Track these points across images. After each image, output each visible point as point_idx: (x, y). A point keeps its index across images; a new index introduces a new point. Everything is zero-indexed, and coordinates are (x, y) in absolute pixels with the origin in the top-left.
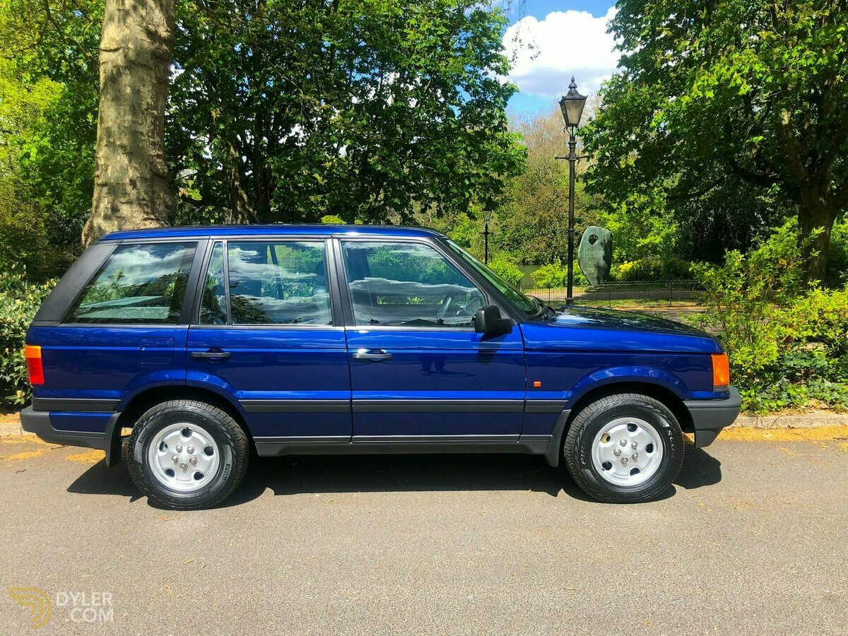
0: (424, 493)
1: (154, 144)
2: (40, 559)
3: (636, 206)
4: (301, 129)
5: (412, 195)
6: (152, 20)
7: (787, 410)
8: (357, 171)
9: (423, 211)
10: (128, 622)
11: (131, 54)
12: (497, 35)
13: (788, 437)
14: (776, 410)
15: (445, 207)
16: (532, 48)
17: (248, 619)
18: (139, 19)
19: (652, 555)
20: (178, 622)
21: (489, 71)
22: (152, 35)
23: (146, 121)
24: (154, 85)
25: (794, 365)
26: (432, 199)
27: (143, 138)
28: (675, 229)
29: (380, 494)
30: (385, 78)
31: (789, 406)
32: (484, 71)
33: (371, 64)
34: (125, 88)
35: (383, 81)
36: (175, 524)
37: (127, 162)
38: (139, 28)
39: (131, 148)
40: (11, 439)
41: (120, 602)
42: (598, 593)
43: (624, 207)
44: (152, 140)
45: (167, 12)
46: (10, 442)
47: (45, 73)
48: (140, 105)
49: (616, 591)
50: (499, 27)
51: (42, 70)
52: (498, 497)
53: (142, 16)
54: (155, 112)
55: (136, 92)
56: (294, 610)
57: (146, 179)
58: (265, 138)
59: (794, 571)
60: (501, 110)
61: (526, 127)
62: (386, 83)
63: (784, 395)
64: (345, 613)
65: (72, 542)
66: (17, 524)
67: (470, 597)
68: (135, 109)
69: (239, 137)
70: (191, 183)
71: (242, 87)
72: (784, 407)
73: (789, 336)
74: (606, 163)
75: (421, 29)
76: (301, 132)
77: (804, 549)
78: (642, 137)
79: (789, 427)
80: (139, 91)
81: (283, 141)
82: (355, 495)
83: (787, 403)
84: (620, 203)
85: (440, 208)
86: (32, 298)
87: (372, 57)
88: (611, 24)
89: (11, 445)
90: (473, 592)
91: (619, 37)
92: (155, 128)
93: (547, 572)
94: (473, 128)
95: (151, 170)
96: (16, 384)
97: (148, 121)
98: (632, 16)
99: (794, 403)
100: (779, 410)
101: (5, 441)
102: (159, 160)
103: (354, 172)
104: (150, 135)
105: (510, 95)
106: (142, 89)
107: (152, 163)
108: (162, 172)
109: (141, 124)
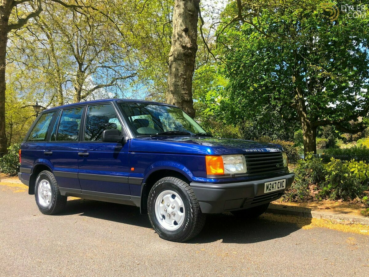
1: (184, 89)
6: (184, 42)
11: (176, 56)
18: (179, 42)
22: (184, 47)
23: (180, 80)
24: (184, 66)
27: (179, 87)
34: (173, 69)
37: (172, 97)
38: (179, 46)
39: (174, 91)
44: (183, 87)
45: (191, 38)
48: (178, 75)
53: (180, 41)
54: (185, 77)
55: (177, 69)
57: (179, 103)
68: (176, 76)
80: (178, 69)
92: (185, 83)
95: (182, 99)
97: (181, 80)
102: (186, 95)
104: (182, 85)
106: (179, 68)
107: (182, 96)
108: (186, 99)
109: (178, 82)
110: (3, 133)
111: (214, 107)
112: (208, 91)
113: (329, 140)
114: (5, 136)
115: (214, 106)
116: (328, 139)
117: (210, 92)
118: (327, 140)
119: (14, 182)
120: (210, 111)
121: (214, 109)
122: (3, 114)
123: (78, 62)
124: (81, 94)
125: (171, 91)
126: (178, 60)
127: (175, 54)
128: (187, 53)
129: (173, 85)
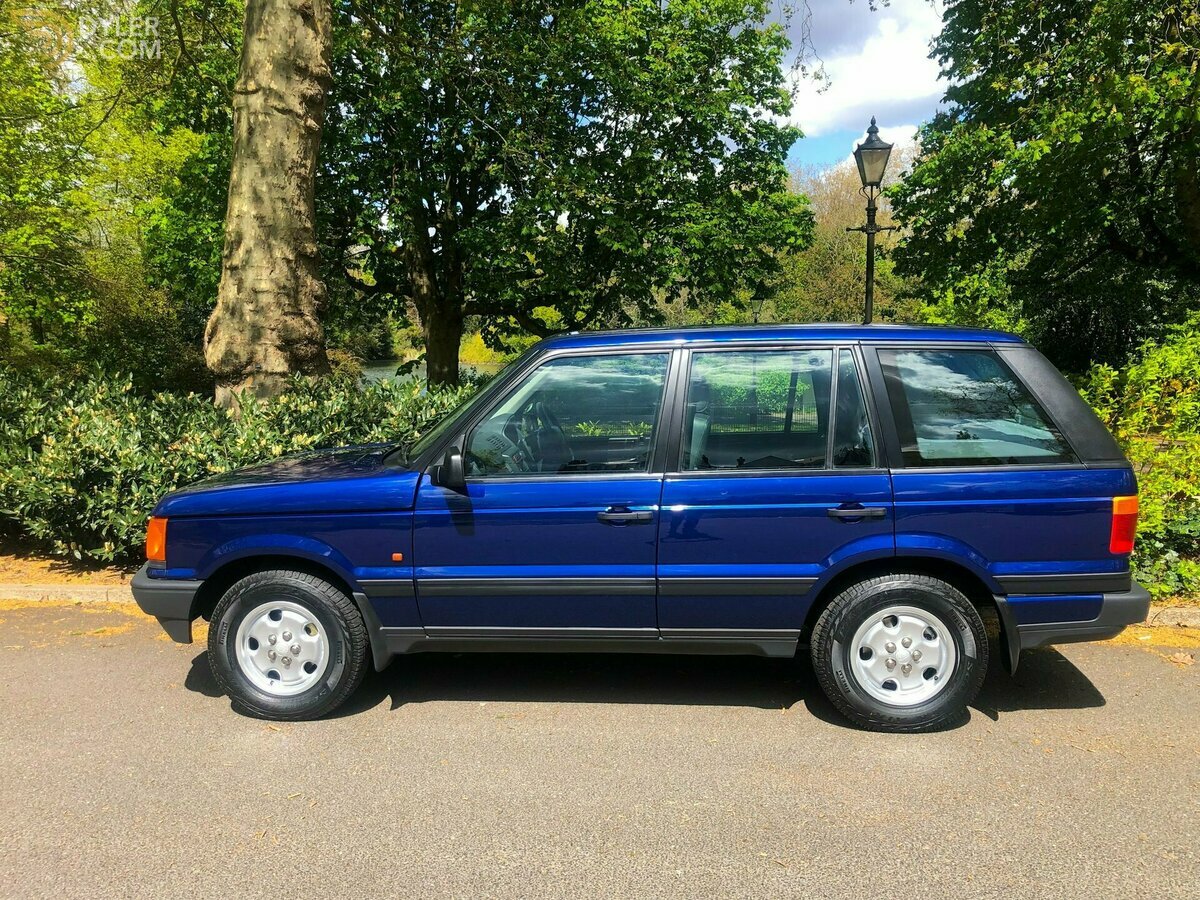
0: (631, 706)
1: (299, 213)
2: (100, 781)
3: (968, 294)
4: (508, 192)
5: (653, 279)
6: (302, 53)
7: (1175, 600)
8: (580, 247)
9: (669, 300)
10: (199, 883)
12: (773, 61)
13: (1176, 641)
14: (1159, 599)
15: (699, 295)
16: (820, 78)
17: (361, 888)
18: (285, 52)
19: (955, 818)
20: (265, 888)
21: (763, 110)
22: (302, 71)
23: (290, 183)
24: (302, 137)
25: (1190, 531)
26: (682, 284)
27: (285, 206)
28: (1024, 326)
29: (569, 705)
30: (622, 122)
31: (1179, 593)
32: (755, 110)
33: (604, 104)
35: (619, 126)
36: (284, 738)
37: (263, 238)
38: (285, 62)
40: (94, 607)
41: (192, 851)
42: (868, 875)
43: (950, 296)
44: (297, 208)
46: (93, 611)
47: (181, 122)
48: (282, 163)
49: (896, 873)
50: (776, 51)
51: (178, 118)
52: (736, 718)
53: (289, 47)
54: (303, 173)
55: (279, 146)
56: (426, 877)
58: (459, 204)
59: (1173, 856)
60: (778, 162)
61: (817, 185)
62: (622, 128)
63: (1173, 576)
64: (497, 886)
65: (146, 759)
66: (79, 729)
67: (679, 872)
68: (276, 167)
69: (425, 202)
70: (363, 263)
71: (432, 137)
72: (1172, 595)
73: (1182, 492)
74: (925, 235)
75: (669, 56)
76: (508, 196)
77: (1191, 820)
78: (977, 199)
79: (1179, 624)
80: (282, 144)
81: (483, 206)
82: (535, 705)
83: (1177, 589)
84: (944, 290)
85: (693, 296)
86: (133, 418)
87: (605, 94)
88: (935, 44)
89: (93, 615)
90: (684, 864)
91: (946, 61)
92: (300, 193)
93: (795, 837)
94: (740, 188)
96: (104, 533)
97: (293, 183)
98: (965, 31)
99: (1187, 590)
100: (1163, 598)
101: (85, 610)
103: (577, 248)
105: (791, 143)
106: (286, 142)
107: (296, 239)
108: (309, 251)
109: (283, 188)
125: (260, 218)
126: (283, 111)
127: (270, 89)
128: (310, 92)
129: (266, 198)
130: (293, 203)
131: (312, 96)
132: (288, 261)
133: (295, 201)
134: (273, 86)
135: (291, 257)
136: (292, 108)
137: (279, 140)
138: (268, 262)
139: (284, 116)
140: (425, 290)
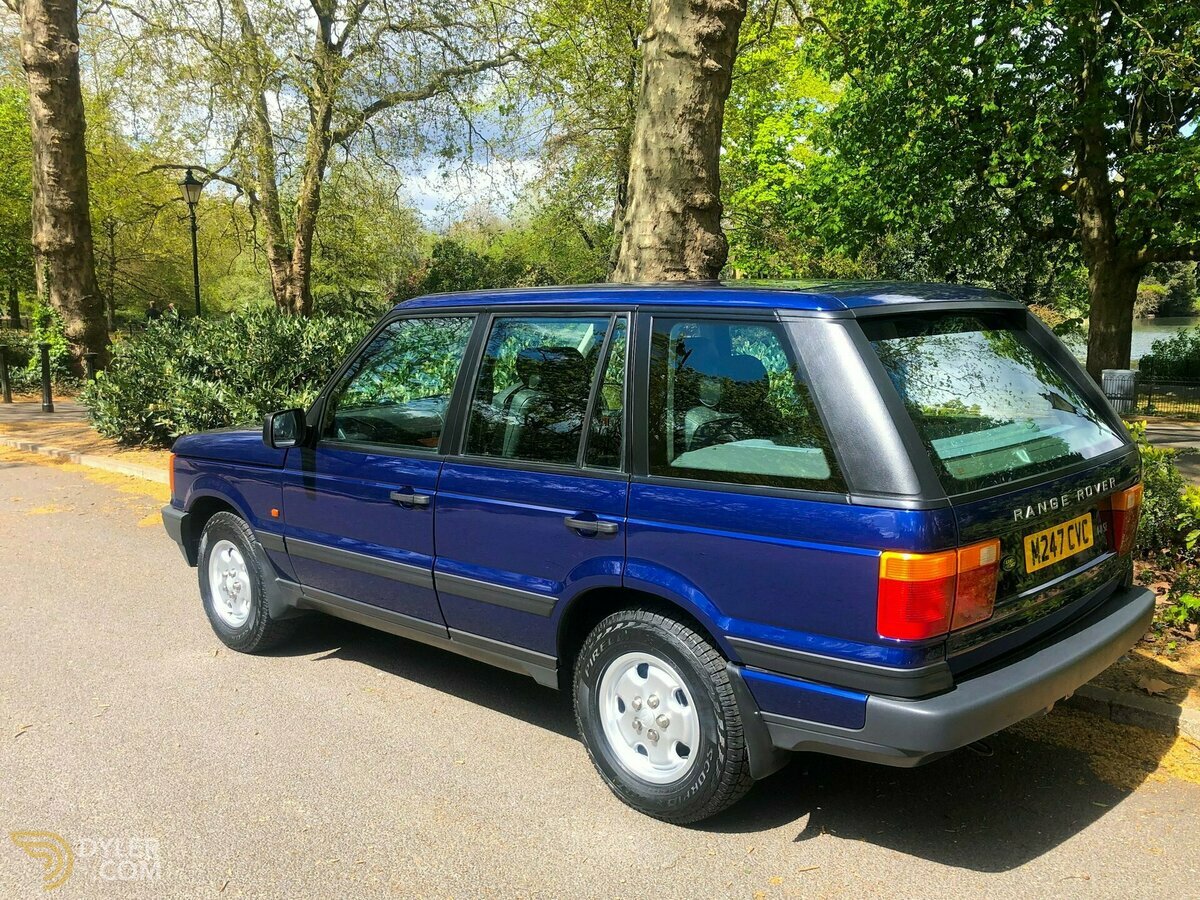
48: (673, 113)
55: (670, 93)
68: (666, 119)
106: (678, 88)
107: (684, 191)
108: (699, 202)
109: (672, 138)
110: (87, 277)
111: (782, 176)
112: (764, 117)
113: (1172, 288)
114: (94, 286)
115: (782, 171)
116: (1167, 287)
117: (769, 121)
118: (1165, 290)
119: (136, 474)
120: (769, 186)
121: (780, 182)
122: (84, 215)
123: (318, 11)
124: (333, 126)
125: (648, 171)
126: (676, 55)
127: (665, 33)
128: (706, 31)
129: (654, 150)
130: (683, 153)
131: (709, 34)
132: (674, 214)
133: (686, 149)
134: (669, 29)
135: (678, 210)
136: (685, 50)
137: (671, 87)
138: (653, 217)
139: (678, 60)
140: (1095, 234)
